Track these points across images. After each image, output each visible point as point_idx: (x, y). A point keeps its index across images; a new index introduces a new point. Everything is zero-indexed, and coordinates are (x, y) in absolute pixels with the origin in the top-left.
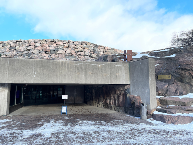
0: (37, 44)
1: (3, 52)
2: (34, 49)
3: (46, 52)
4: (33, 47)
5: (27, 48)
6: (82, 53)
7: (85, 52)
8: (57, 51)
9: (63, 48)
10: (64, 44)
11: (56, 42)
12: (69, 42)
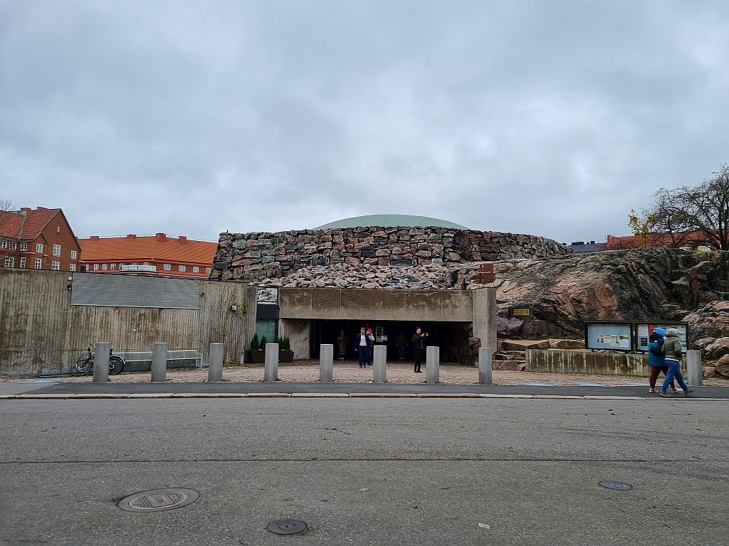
0: (337, 239)
1: (275, 256)
2: (332, 249)
3: (354, 253)
4: (328, 245)
5: (318, 247)
6: (427, 254)
7: (433, 250)
8: (376, 251)
9: (387, 244)
10: (389, 234)
11: (372, 232)
12: (399, 230)
